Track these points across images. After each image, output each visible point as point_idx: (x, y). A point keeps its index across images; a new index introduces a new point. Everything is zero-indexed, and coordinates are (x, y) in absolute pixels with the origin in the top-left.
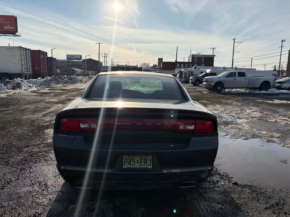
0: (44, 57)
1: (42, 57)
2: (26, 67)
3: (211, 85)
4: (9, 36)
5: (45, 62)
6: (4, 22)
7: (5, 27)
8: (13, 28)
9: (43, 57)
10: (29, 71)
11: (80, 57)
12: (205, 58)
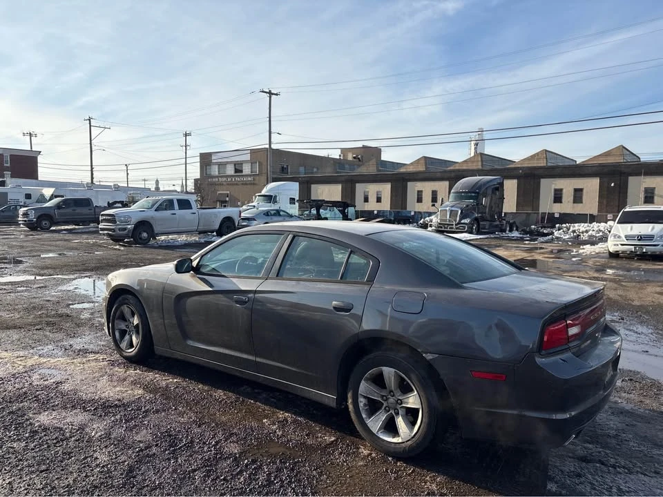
3: (125, 229)
12: (11, 155)
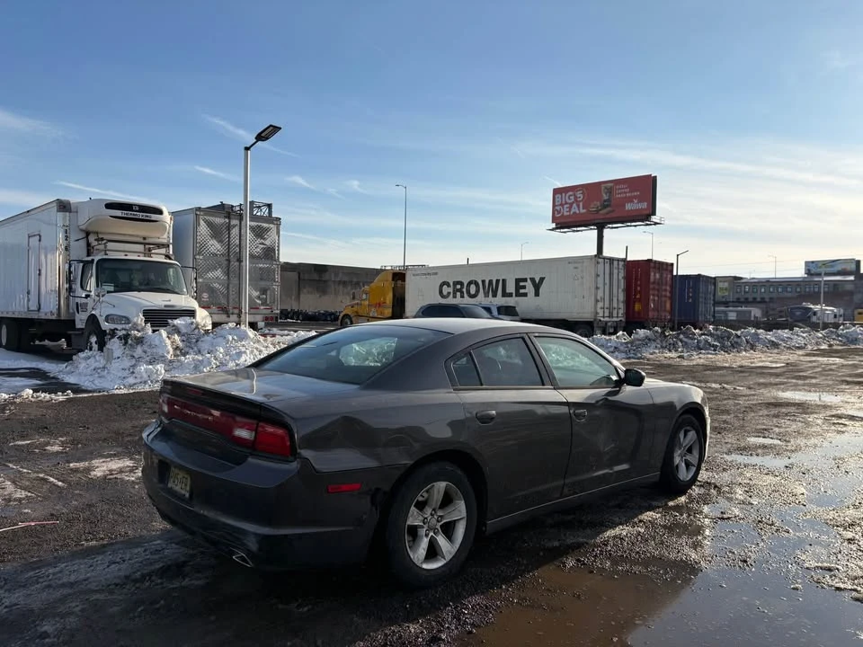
0: (661, 276)
1: (655, 276)
2: (607, 305)
4: (635, 226)
5: (666, 290)
6: (625, 193)
7: (629, 207)
8: (644, 205)
9: (658, 276)
10: (615, 315)
11: (853, 266)
